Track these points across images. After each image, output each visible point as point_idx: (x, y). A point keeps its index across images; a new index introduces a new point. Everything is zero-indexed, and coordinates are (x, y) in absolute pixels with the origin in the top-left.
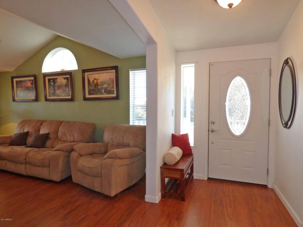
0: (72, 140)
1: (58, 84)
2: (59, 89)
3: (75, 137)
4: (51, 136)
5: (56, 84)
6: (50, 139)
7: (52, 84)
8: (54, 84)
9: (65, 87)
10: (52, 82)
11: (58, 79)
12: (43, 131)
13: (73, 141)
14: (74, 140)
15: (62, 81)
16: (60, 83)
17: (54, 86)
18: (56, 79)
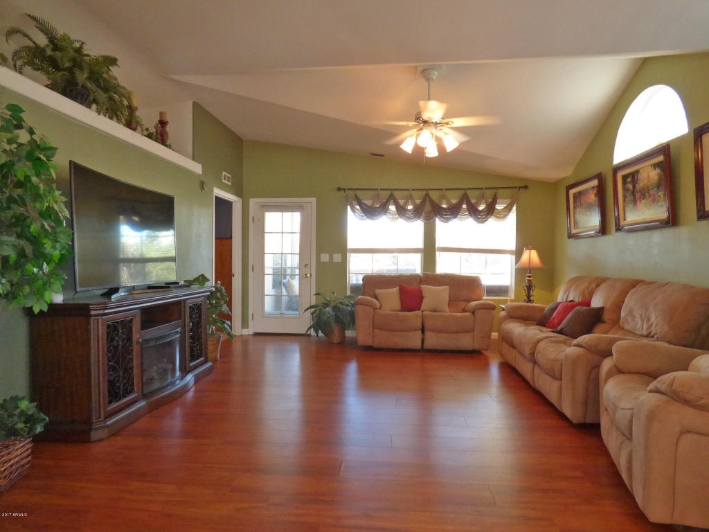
0: (645, 333)
1: (642, 184)
2: (644, 198)
3: (652, 325)
4: (607, 316)
5: (637, 185)
6: (604, 322)
7: (630, 186)
8: (634, 186)
9: (655, 189)
10: (630, 183)
11: (641, 171)
12: (596, 302)
13: (647, 336)
14: (651, 333)
15: (648, 176)
16: (645, 182)
17: (633, 193)
18: (638, 171)
